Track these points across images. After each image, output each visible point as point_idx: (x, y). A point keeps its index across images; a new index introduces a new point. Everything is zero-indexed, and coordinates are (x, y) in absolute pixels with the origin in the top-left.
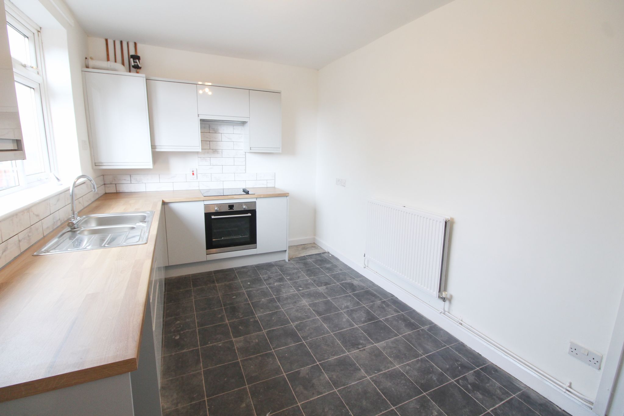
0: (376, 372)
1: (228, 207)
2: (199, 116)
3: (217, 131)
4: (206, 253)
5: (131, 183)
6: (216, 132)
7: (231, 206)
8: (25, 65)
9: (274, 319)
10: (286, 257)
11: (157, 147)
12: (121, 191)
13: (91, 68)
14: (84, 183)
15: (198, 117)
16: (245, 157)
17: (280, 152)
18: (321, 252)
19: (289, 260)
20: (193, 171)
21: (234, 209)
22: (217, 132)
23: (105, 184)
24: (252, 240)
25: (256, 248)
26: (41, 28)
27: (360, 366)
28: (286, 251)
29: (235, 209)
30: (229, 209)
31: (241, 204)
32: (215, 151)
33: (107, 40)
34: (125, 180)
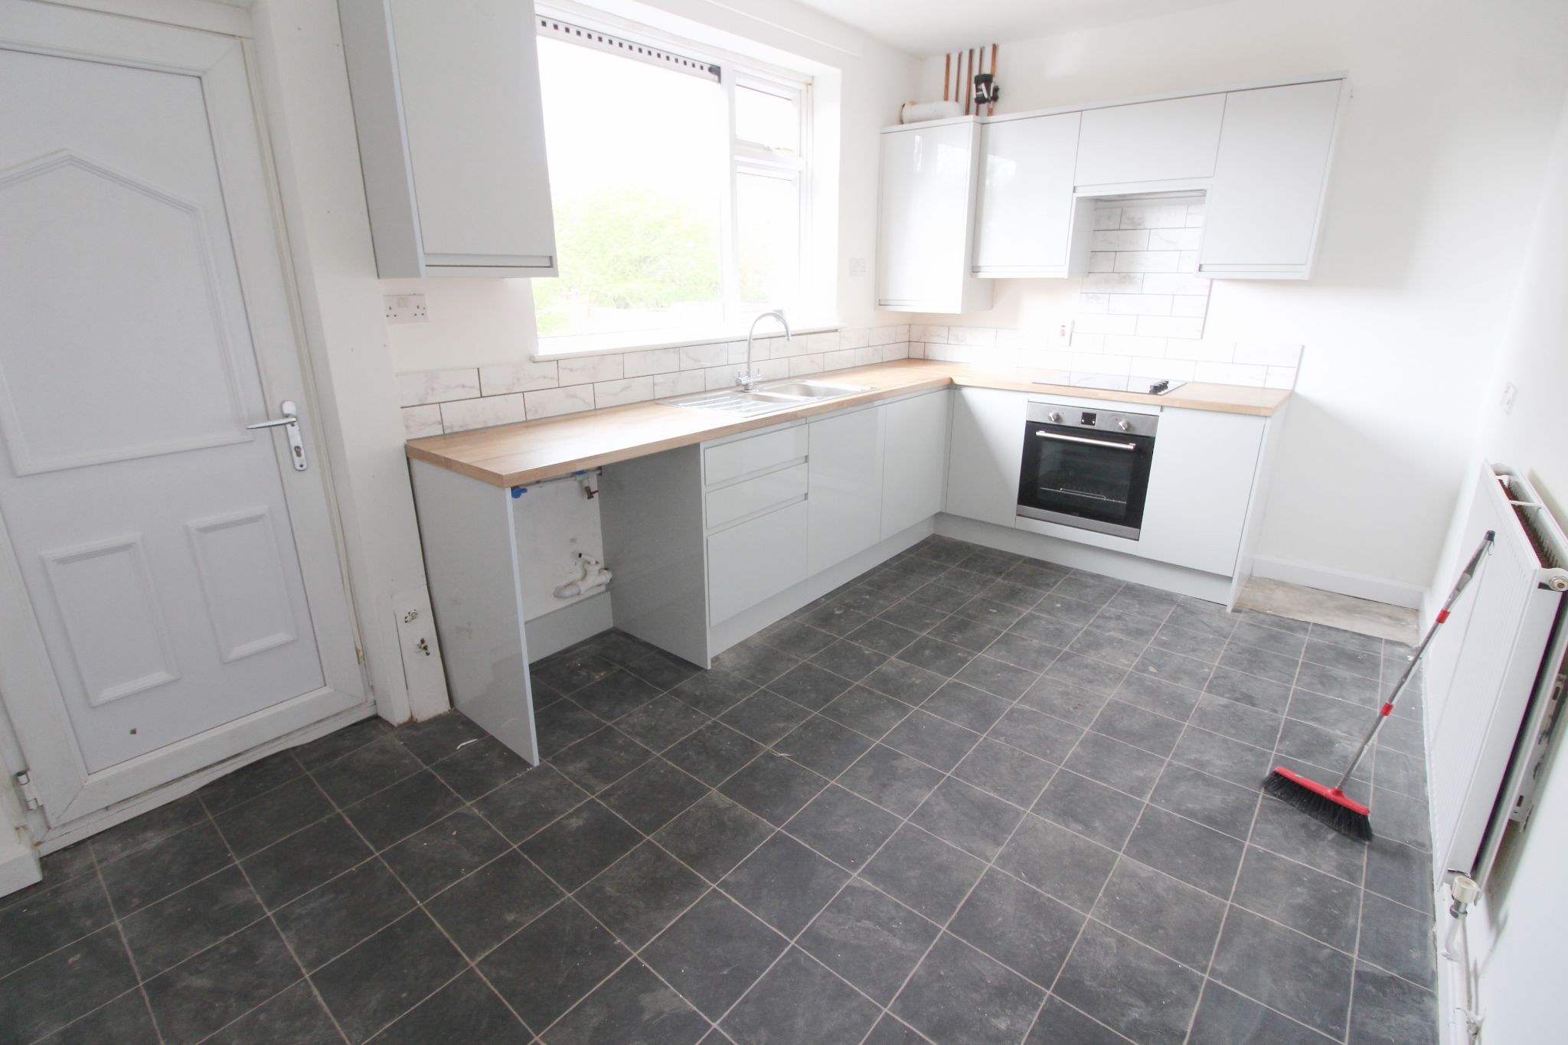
0: (1023, 875)
1: (1081, 415)
2: (1078, 190)
3: (1139, 224)
4: (1017, 511)
5: (948, 344)
6: (1136, 226)
7: (1089, 417)
8: (768, 147)
9: (998, 677)
10: (1228, 596)
11: (982, 270)
12: (930, 358)
13: (907, 123)
14: (836, 331)
15: (1074, 191)
16: (1207, 293)
17: (1305, 276)
18: (1383, 637)
19: (1234, 611)
20: (1063, 326)
21: (1094, 425)
22: (1139, 227)
23: (909, 342)
24: (1130, 515)
25: (1138, 540)
26: (813, 77)
27: (1011, 841)
28: (1230, 579)
29: (1099, 425)
30: (1082, 423)
31: (1116, 415)
32: (1125, 277)
33: (948, 57)
34: (940, 336)
